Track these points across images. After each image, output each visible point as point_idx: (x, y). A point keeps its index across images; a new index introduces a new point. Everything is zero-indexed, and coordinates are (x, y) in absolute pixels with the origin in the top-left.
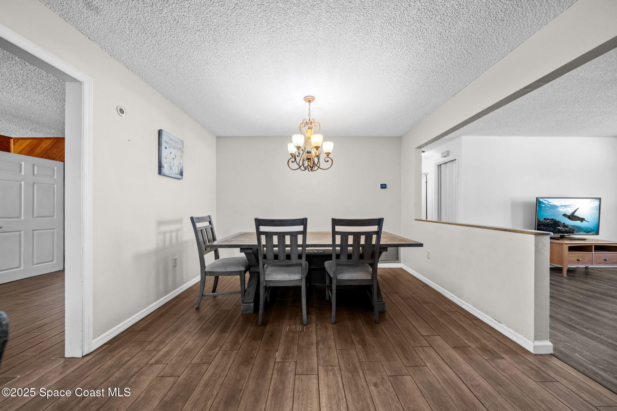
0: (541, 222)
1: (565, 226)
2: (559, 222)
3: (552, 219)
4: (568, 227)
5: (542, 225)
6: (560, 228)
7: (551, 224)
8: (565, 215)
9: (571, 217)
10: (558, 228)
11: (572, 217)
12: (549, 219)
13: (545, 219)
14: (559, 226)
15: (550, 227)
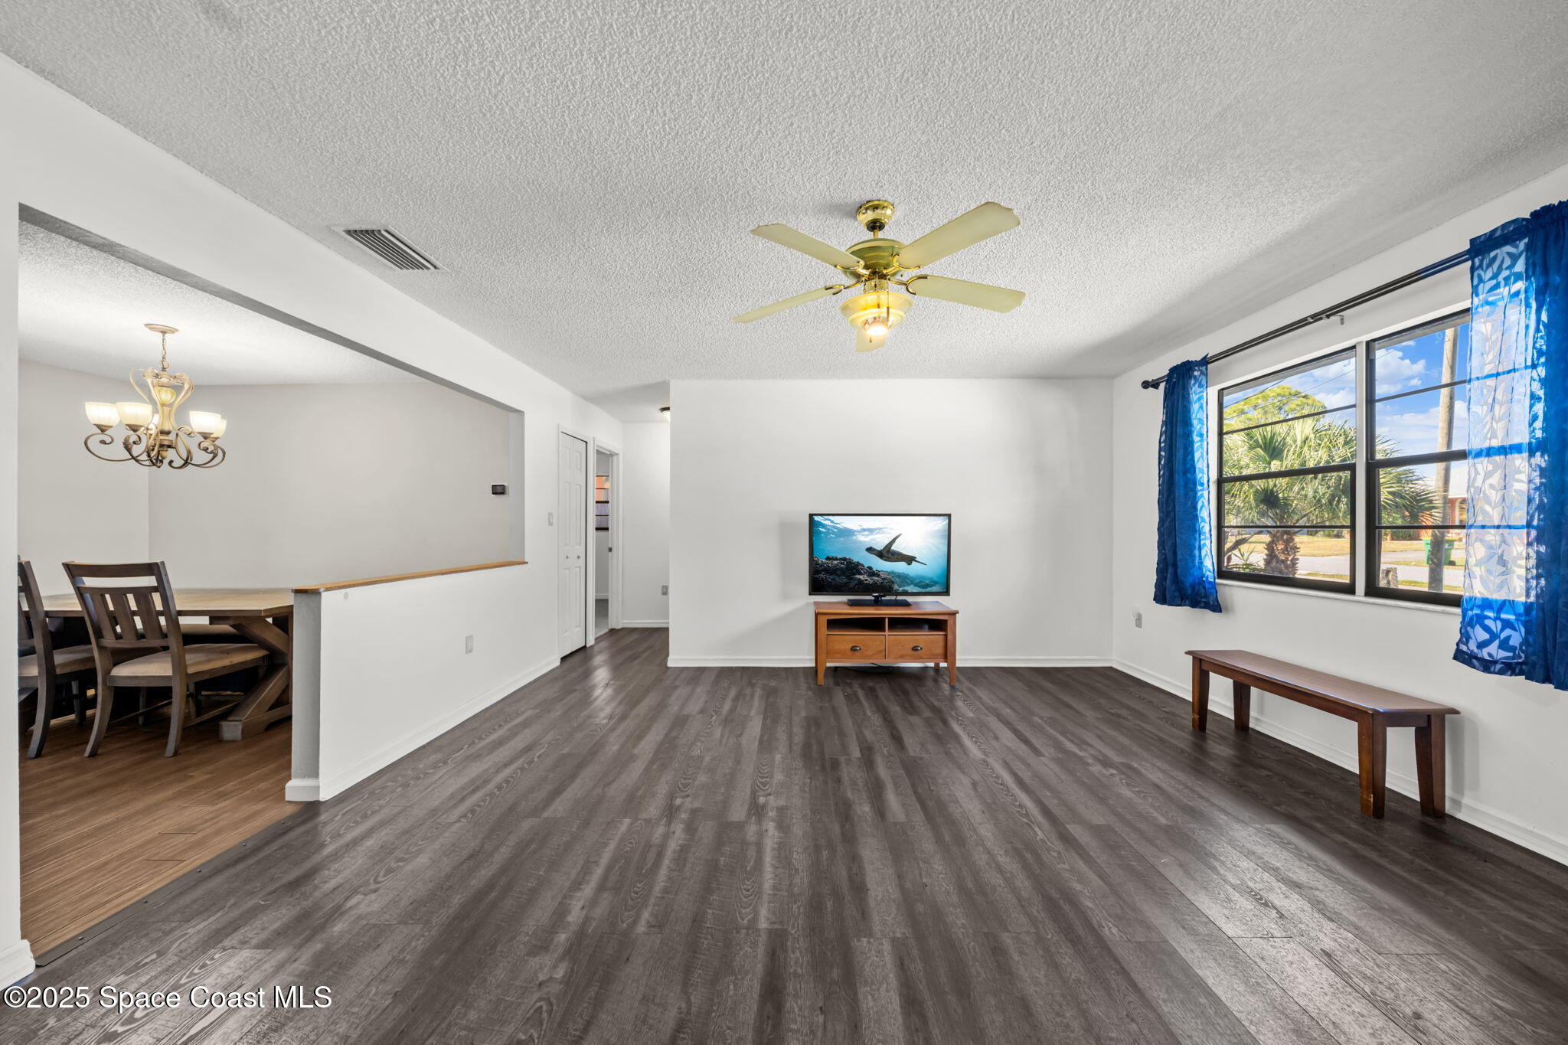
0: (821, 566)
1: (872, 573)
2: (859, 564)
3: (844, 559)
4: (878, 576)
5: (822, 570)
6: (861, 577)
7: (841, 569)
8: (870, 550)
9: (884, 553)
10: (857, 576)
11: (887, 553)
12: (836, 559)
13: (828, 558)
14: (860, 574)
15: (839, 576)
